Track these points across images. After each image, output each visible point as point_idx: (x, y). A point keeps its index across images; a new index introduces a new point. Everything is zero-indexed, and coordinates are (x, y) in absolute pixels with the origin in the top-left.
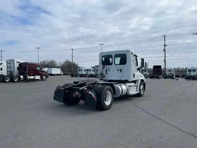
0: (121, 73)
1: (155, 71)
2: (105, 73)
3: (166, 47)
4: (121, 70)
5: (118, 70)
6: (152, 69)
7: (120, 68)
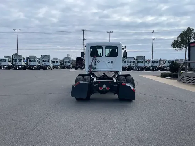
0: (112, 64)
1: (78, 62)
2: (93, 64)
3: (85, 40)
4: (112, 61)
5: (109, 62)
6: (74, 60)
7: (112, 60)
